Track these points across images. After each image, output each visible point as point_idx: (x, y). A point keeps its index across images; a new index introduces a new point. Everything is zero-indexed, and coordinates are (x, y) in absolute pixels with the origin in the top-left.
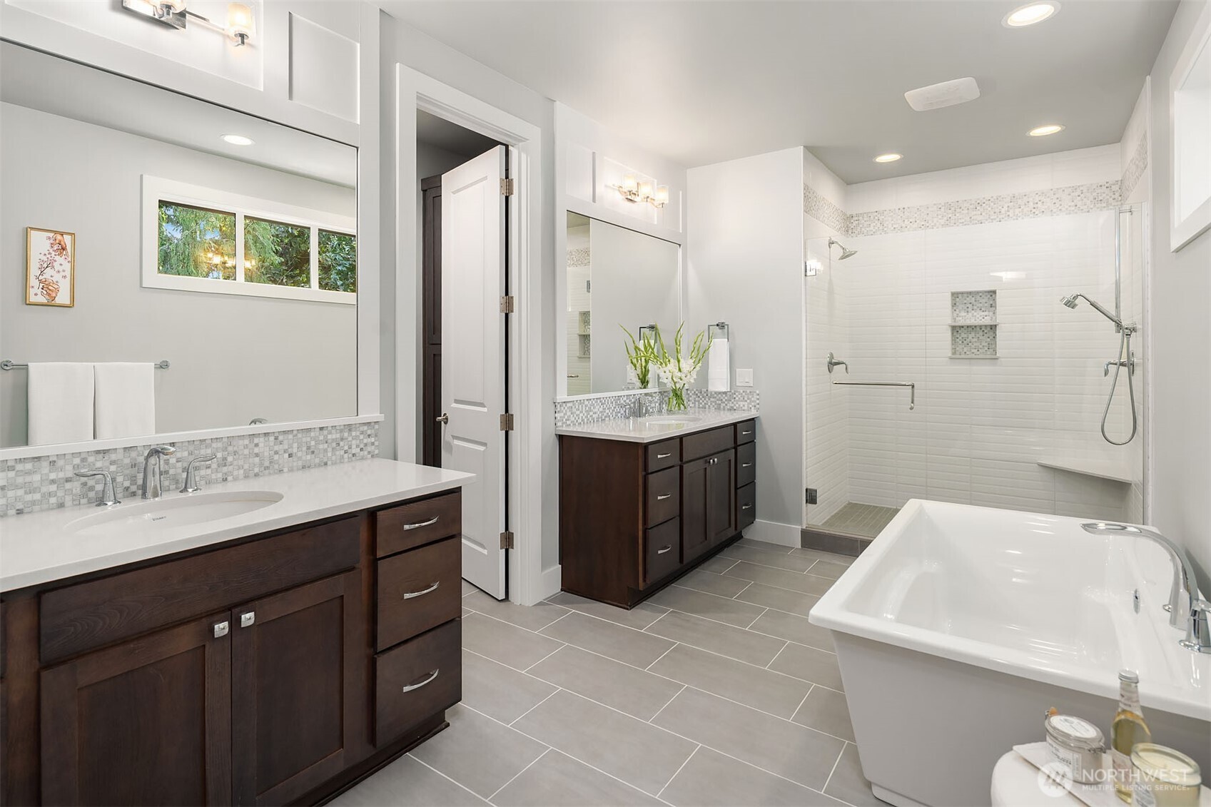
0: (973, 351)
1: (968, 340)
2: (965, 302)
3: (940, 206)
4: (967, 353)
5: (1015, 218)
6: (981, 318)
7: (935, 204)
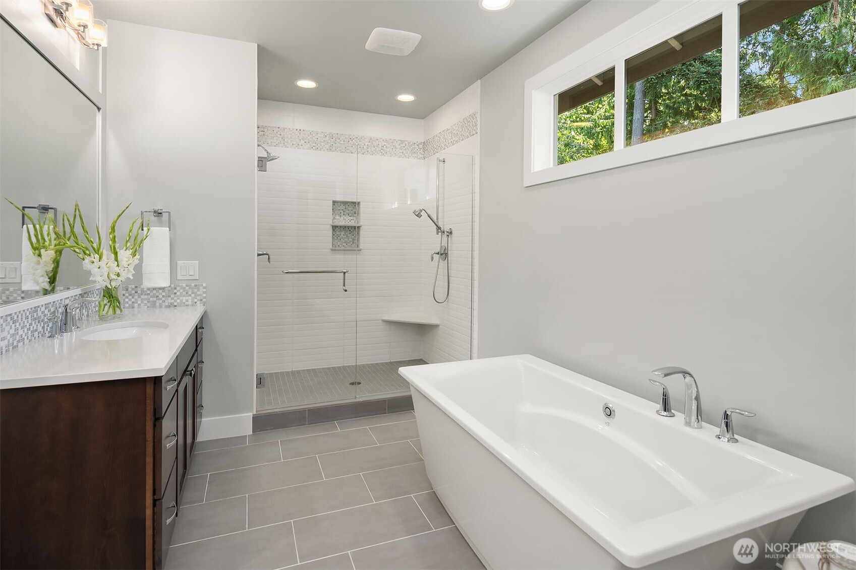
0: (343, 244)
1: (341, 237)
2: (339, 208)
3: (326, 135)
4: (340, 246)
5: (371, 153)
6: (349, 221)
7: (322, 132)
